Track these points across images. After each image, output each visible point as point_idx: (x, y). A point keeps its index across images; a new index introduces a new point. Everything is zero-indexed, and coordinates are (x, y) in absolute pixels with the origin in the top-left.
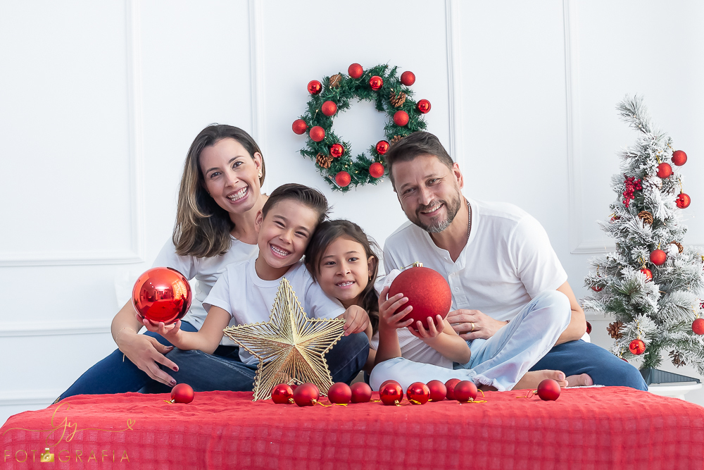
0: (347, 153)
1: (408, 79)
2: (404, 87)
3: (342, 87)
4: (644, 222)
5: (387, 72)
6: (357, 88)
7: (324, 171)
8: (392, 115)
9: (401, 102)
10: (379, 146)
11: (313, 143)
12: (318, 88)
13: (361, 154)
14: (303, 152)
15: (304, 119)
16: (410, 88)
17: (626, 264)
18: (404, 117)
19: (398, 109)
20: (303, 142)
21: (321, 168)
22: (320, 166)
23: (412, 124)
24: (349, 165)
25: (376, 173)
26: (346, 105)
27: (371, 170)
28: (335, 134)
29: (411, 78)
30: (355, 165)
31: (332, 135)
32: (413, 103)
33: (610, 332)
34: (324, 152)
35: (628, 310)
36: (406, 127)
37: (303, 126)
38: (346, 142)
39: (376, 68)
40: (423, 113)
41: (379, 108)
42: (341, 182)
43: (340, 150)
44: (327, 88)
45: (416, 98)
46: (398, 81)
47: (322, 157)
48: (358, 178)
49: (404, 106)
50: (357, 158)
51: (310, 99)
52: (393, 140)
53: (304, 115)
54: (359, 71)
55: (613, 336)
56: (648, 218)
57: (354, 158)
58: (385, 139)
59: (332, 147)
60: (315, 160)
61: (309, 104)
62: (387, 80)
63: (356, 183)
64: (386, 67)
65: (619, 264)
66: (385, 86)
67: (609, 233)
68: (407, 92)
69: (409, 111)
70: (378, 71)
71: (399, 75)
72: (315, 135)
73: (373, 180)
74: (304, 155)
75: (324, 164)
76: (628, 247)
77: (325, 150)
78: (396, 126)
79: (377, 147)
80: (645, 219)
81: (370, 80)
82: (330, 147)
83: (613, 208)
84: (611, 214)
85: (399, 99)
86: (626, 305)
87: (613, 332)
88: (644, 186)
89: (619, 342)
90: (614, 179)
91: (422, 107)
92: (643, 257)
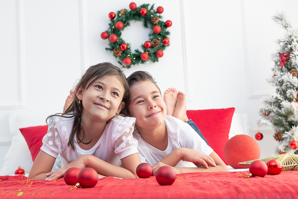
0: (129, 49)
1: (160, 10)
2: (158, 14)
3: (126, 15)
4: (293, 76)
5: (149, 8)
6: (134, 15)
7: (118, 58)
8: (152, 28)
9: (157, 22)
10: (146, 44)
11: (112, 43)
12: (114, 15)
13: (136, 49)
14: (107, 49)
15: (107, 32)
16: (161, 15)
17: (283, 99)
18: (159, 29)
19: (156, 25)
20: (106, 43)
21: (116, 56)
22: (116, 55)
23: (162, 32)
24: (130, 55)
25: (144, 57)
26: (128, 24)
27: (142, 57)
28: (123, 39)
29: (162, 10)
30: (133, 55)
31: (121, 39)
32: (163, 22)
33: (275, 137)
34: (117, 48)
35: (286, 125)
36: (159, 34)
37: (106, 35)
38: (128, 43)
39: (144, 5)
40: (168, 27)
41: (146, 26)
42: (126, 63)
43: (126, 47)
44: (118, 15)
45: (164, 20)
46: (155, 12)
47: (116, 50)
48: (135, 61)
49: (158, 24)
50: (135, 51)
51: (110, 22)
52: (153, 41)
53: (107, 30)
54: (134, 6)
55: (277, 140)
56: (294, 74)
57: (133, 51)
58: (149, 40)
59: (121, 45)
60: (113, 52)
61: (110, 24)
62: (149, 11)
63: (134, 64)
64: (149, 5)
65: (279, 100)
66: (148, 14)
67: (272, 84)
68: (160, 17)
69: (161, 26)
70: (144, 6)
71: (155, 8)
72: (112, 39)
73: (143, 62)
74: (107, 51)
75: (117, 54)
76: (283, 91)
77: (118, 46)
78: (155, 34)
79: (145, 44)
80: (293, 74)
81: (140, 10)
82: (120, 45)
83: (273, 70)
84: (272, 73)
85: (156, 20)
86: (285, 122)
87: (277, 138)
88: (291, 57)
89: (281, 143)
90: (272, 55)
91: (167, 24)
92: (294, 95)
